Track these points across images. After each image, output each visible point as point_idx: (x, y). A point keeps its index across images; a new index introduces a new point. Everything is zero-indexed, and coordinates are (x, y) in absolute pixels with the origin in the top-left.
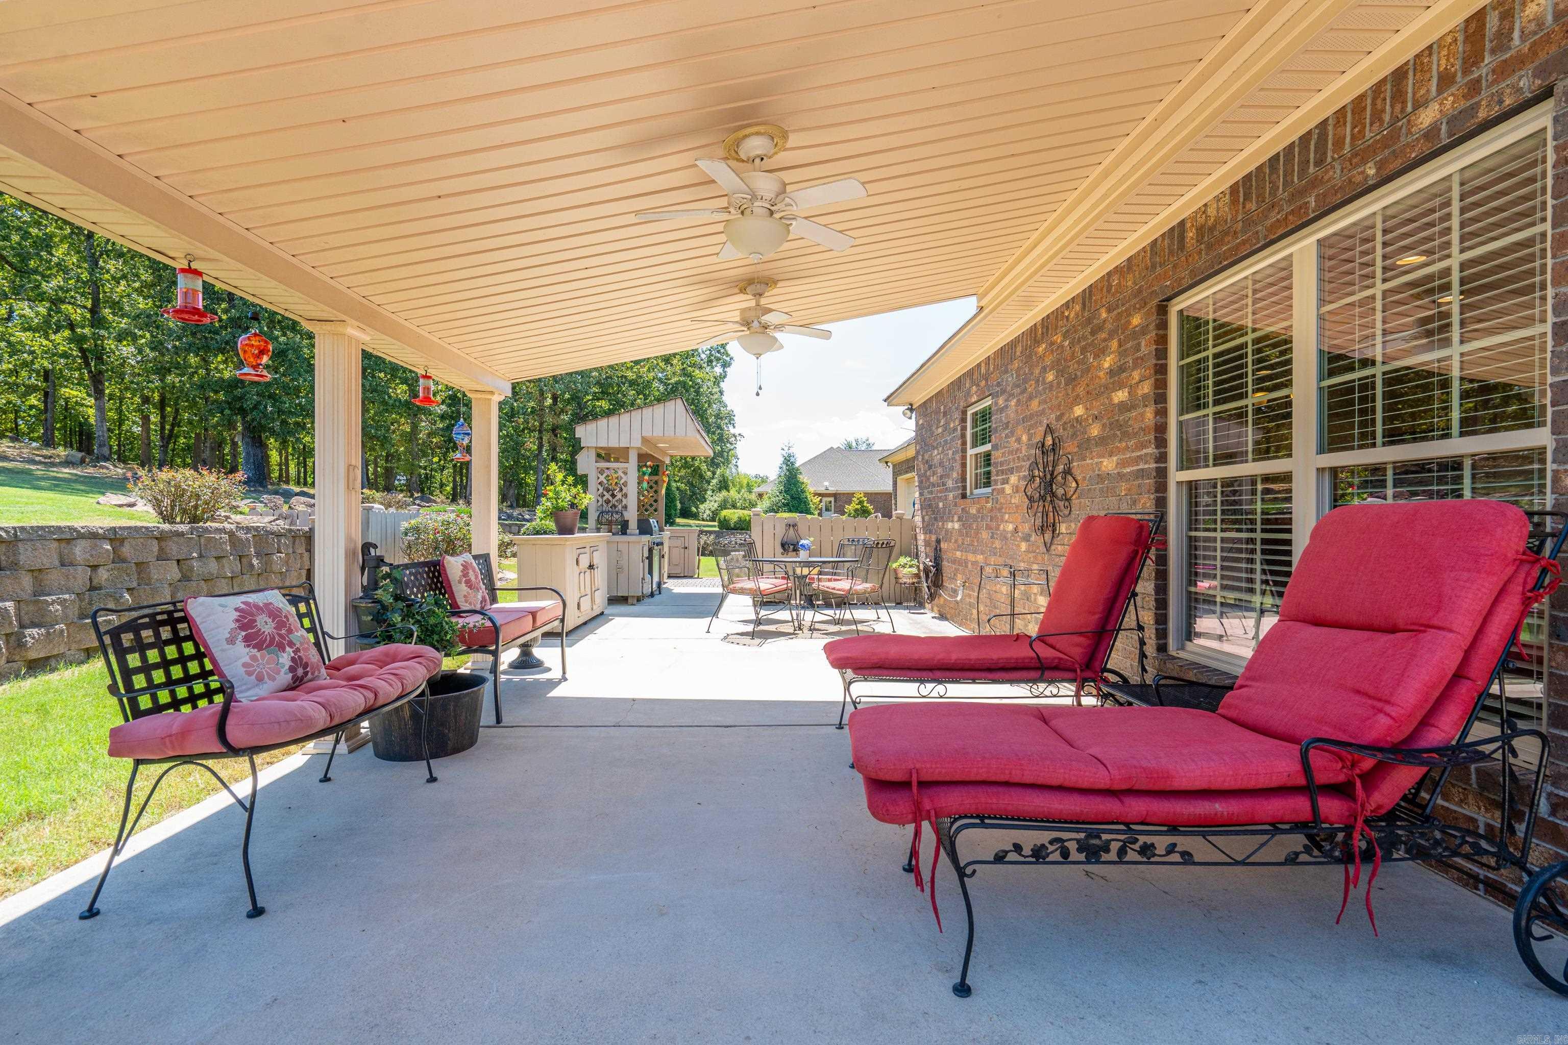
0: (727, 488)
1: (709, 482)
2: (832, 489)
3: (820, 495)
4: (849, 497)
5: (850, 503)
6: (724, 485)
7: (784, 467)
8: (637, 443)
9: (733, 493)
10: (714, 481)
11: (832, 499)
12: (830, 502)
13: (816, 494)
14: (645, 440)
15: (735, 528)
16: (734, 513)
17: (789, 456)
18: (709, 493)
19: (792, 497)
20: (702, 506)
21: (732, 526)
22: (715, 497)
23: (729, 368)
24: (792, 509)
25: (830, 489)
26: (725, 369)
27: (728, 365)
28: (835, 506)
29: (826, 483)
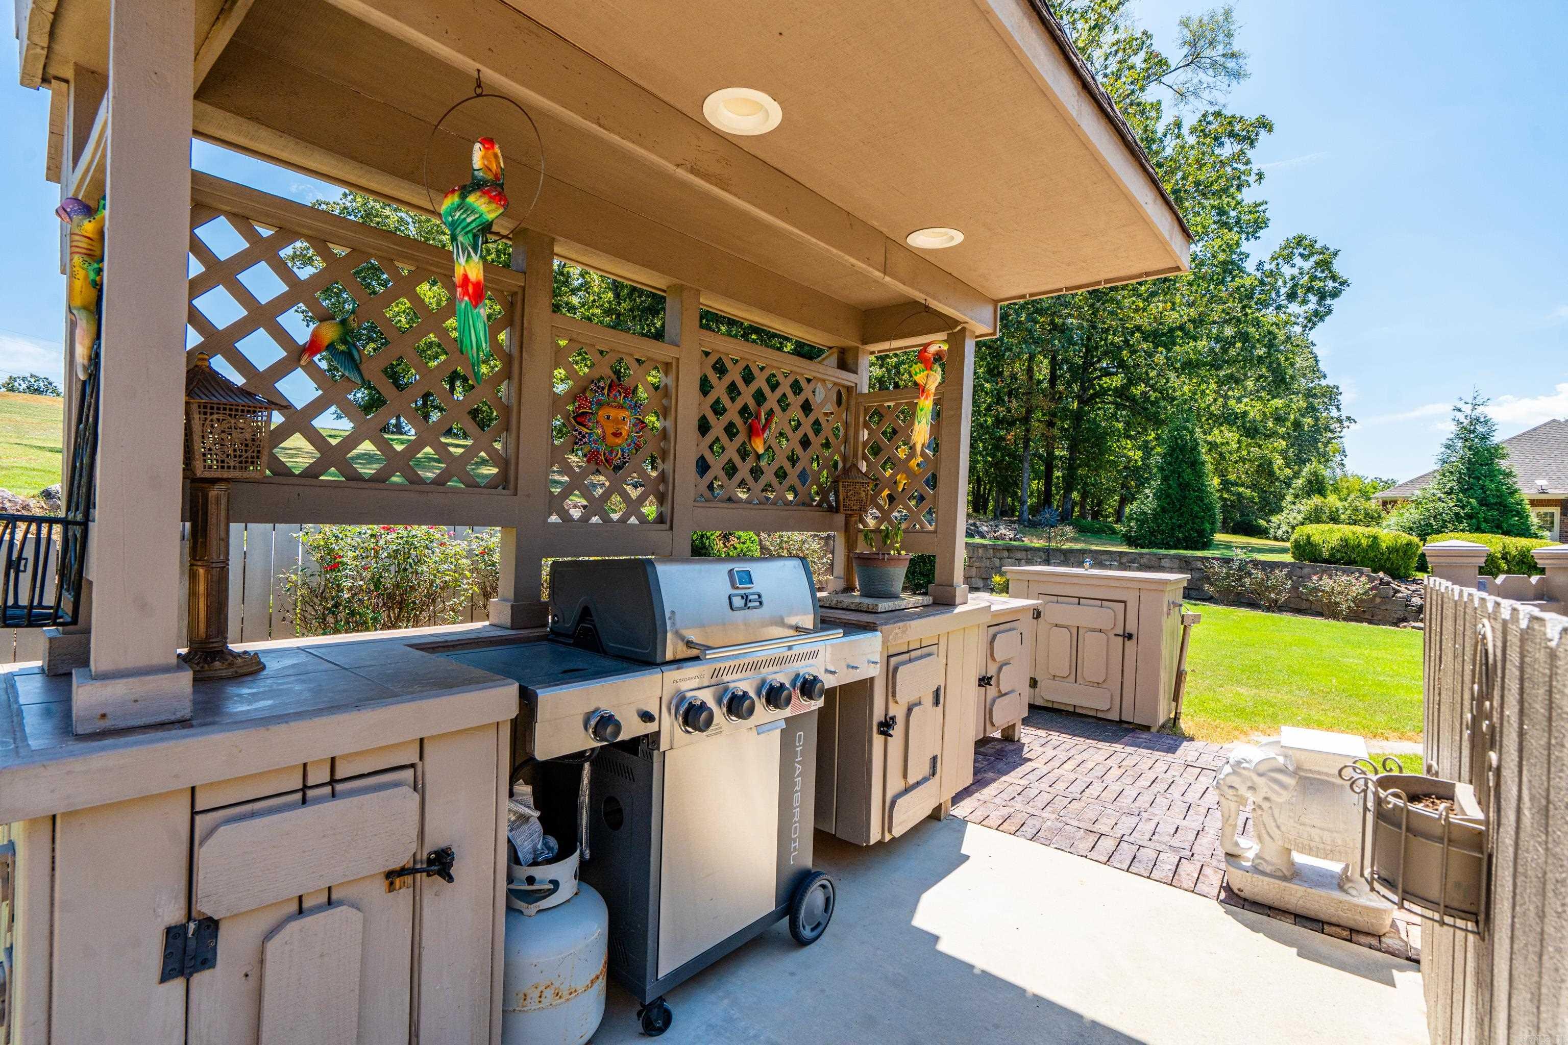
0: (1321, 492)
1: (1288, 485)
2: (1555, 492)
6: (1317, 486)
7: (1459, 444)
9: (1332, 500)
10: (1299, 482)
11: (1557, 511)
15: (1332, 559)
16: (1331, 531)
17: (1475, 422)
18: (1289, 498)
19: (1483, 502)
20: (1274, 519)
21: (1325, 553)
22: (1298, 506)
23: (1336, 300)
24: (1483, 525)
25: (1549, 491)
26: (1328, 301)
27: (1335, 294)
28: (1562, 522)
29: (1542, 482)
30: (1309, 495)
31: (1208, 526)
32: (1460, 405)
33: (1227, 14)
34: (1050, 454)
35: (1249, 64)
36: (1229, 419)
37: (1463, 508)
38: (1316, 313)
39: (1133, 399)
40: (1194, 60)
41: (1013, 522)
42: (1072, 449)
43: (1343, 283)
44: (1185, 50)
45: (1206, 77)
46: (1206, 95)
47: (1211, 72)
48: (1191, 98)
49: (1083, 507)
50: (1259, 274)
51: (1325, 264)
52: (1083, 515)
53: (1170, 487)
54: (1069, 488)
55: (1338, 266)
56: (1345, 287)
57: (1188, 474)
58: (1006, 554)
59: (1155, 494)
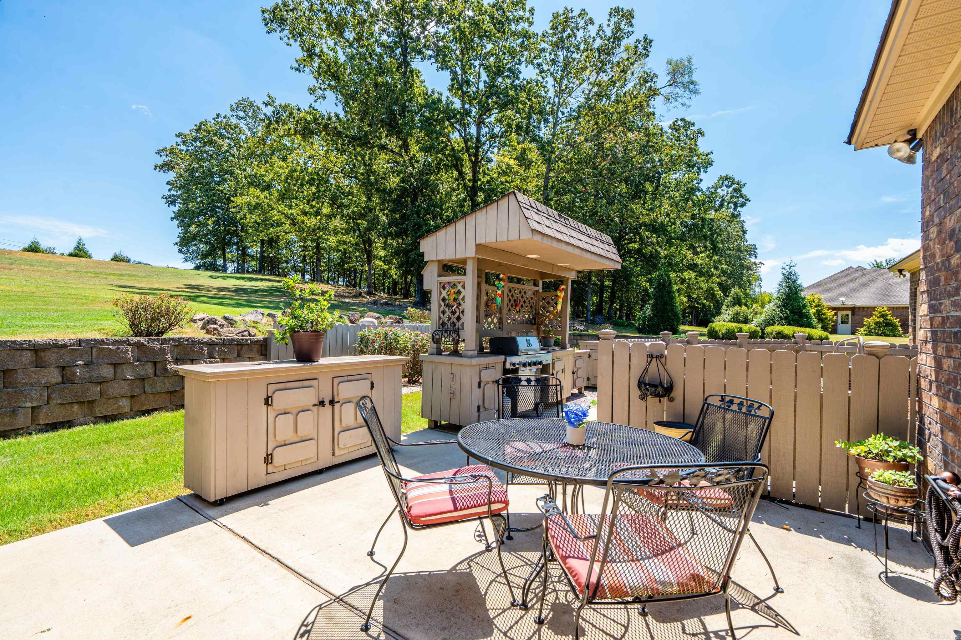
2: (849, 304)
3: (834, 309)
4: (869, 311)
5: (870, 316)
6: (738, 301)
7: (785, 284)
8: (471, 252)
11: (849, 313)
12: (847, 315)
13: (829, 308)
14: (479, 247)
15: (723, 338)
17: (790, 274)
19: (792, 312)
20: (717, 318)
21: (721, 336)
22: (728, 311)
23: (744, 208)
24: (792, 322)
25: (846, 303)
26: (739, 209)
27: (743, 205)
28: (852, 319)
29: (842, 299)
30: (734, 305)
31: (675, 323)
32: (785, 266)
33: (689, 61)
34: (602, 284)
35: (700, 88)
36: (693, 267)
37: (783, 314)
38: (733, 215)
39: (644, 256)
40: (674, 83)
41: (583, 321)
42: (614, 281)
43: (746, 200)
44: (669, 77)
45: (680, 91)
46: (680, 100)
47: (682, 89)
48: (673, 101)
49: (621, 312)
50: (708, 193)
51: (738, 190)
52: (621, 317)
53: (657, 304)
54: (612, 303)
55: (744, 191)
56: (748, 202)
57: (666, 298)
58: (579, 338)
59: (652, 307)
